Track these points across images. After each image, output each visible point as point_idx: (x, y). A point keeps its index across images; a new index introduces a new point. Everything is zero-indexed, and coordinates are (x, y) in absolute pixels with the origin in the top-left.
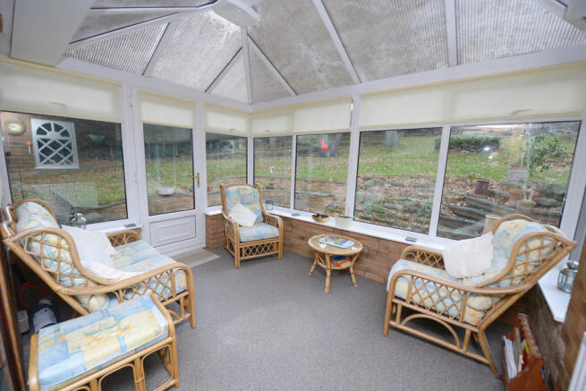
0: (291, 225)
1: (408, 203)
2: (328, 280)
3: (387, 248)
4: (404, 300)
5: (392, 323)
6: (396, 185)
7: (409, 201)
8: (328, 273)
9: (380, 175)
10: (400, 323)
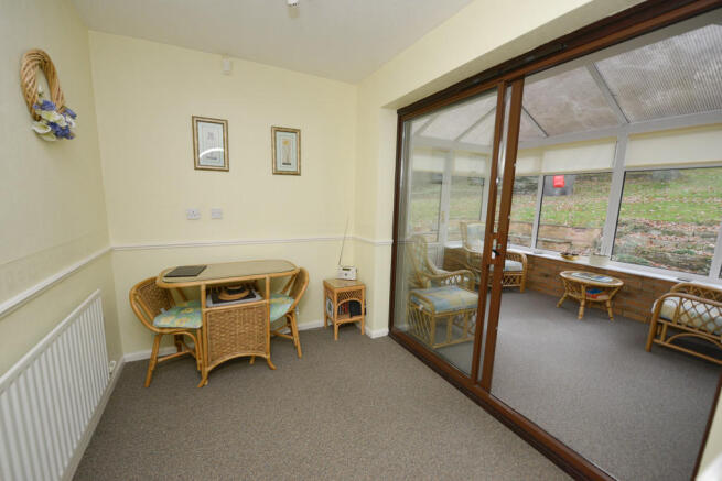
0: (533, 263)
1: (688, 257)
2: (582, 309)
3: (653, 287)
4: (671, 321)
5: (656, 341)
6: (669, 233)
7: (691, 254)
8: (583, 303)
9: (642, 219)
10: (665, 341)
